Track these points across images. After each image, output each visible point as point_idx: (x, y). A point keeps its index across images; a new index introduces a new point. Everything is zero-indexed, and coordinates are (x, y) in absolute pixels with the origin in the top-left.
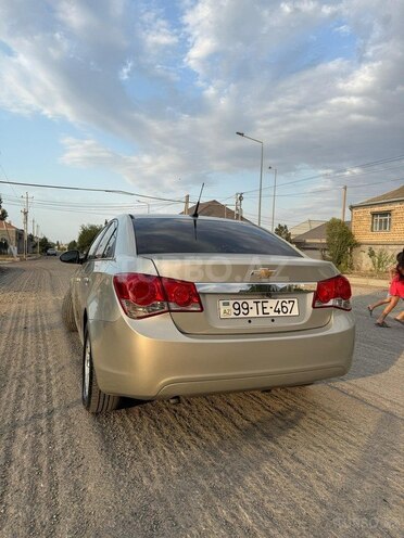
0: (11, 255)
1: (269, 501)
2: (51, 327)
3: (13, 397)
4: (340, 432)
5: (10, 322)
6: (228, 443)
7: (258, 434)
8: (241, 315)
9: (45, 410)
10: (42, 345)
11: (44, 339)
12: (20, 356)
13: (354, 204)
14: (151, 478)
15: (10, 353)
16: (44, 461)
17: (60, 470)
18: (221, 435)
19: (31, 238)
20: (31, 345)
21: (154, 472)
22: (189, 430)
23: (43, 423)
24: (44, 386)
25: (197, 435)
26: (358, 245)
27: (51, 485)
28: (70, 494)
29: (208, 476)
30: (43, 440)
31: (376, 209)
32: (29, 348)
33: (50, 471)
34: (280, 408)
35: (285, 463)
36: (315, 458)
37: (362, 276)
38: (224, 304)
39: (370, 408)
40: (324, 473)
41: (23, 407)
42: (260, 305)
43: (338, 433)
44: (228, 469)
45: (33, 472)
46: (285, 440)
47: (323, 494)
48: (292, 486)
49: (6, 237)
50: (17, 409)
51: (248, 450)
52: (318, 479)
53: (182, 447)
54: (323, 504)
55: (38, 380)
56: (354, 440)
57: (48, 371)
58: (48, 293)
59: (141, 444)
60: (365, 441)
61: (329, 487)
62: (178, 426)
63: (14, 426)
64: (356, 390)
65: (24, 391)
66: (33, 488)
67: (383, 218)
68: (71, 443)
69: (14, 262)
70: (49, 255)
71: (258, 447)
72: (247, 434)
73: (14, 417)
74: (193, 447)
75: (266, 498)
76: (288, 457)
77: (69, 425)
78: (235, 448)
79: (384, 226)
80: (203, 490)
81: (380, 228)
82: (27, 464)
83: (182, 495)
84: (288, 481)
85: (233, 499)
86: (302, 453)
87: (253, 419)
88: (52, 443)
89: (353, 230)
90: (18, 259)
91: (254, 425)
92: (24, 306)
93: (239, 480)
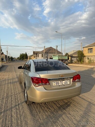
0: (4, 61)
1: (64, 124)
2: (16, 82)
3: (10, 101)
4: (79, 107)
5: (7, 81)
6: (56, 111)
7: (62, 108)
8: (58, 85)
9: (18, 104)
10: (15, 87)
11: (15, 85)
12: (10, 90)
13: (84, 47)
14: (41, 119)
15: (8, 89)
16: (19, 116)
17: (22, 118)
18: (54, 109)
19: (9, 57)
20: (12, 87)
21: (41, 118)
22: (48, 108)
23: (17, 107)
24: (16, 98)
25: (49, 109)
26: (85, 56)
27: (21, 121)
28: (25, 123)
29: (52, 119)
30: (18, 111)
31: (89, 48)
32: (12, 88)
33: (20, 118)
34: (66, 102)
35: (68, 115)
36: (74, 114)
37: (86, 64)
38: (54, 83)
39: (86, 101)
40: (75, 117)
41: (13, 103)
42: (61, 82)
43: (78, 107)
44: (56, 117)
45: (17, 119)
46: (67, 109)
47: (75, 122)
48: (69, 120)
49: (3, 57)
50: (12, 104)
51: (60, 112)
52: (74, 118)
53: (46, 112)
54: (75, 124)
55: (15, 96)
56: (82, 109)
57: (17, 94)
58: (14, 72)
59: (38, 111)
60: (84, 109)
61: (76, 120)
62: (45, 107)
63: (12, 108)
64: (83, 96)
65: (12, 99)
66: (17, 122)
67: (91, 50)
68: (24, 111)
69: (5, 63)
70: (13, 61)
71: (62, 111)
72: (59, 108)
73: (11, 106)
74: (49, 112)
75: (64, 123)
76: (68, 113)
77: (23, 107)
78: (57, 112)
79: (91, 52)
80: (51, 122)
81: (90, 52)
82: (16, 117)
83: (47, 123)
84: (68, 119)
85: (57, 124)
86: (71, 112)
87: (61, 104)
88: (20, 112)
89: (84, 53)
90: (6, 62)
91: (61, 106)
92: (9, 76)
93: (58, 119)
